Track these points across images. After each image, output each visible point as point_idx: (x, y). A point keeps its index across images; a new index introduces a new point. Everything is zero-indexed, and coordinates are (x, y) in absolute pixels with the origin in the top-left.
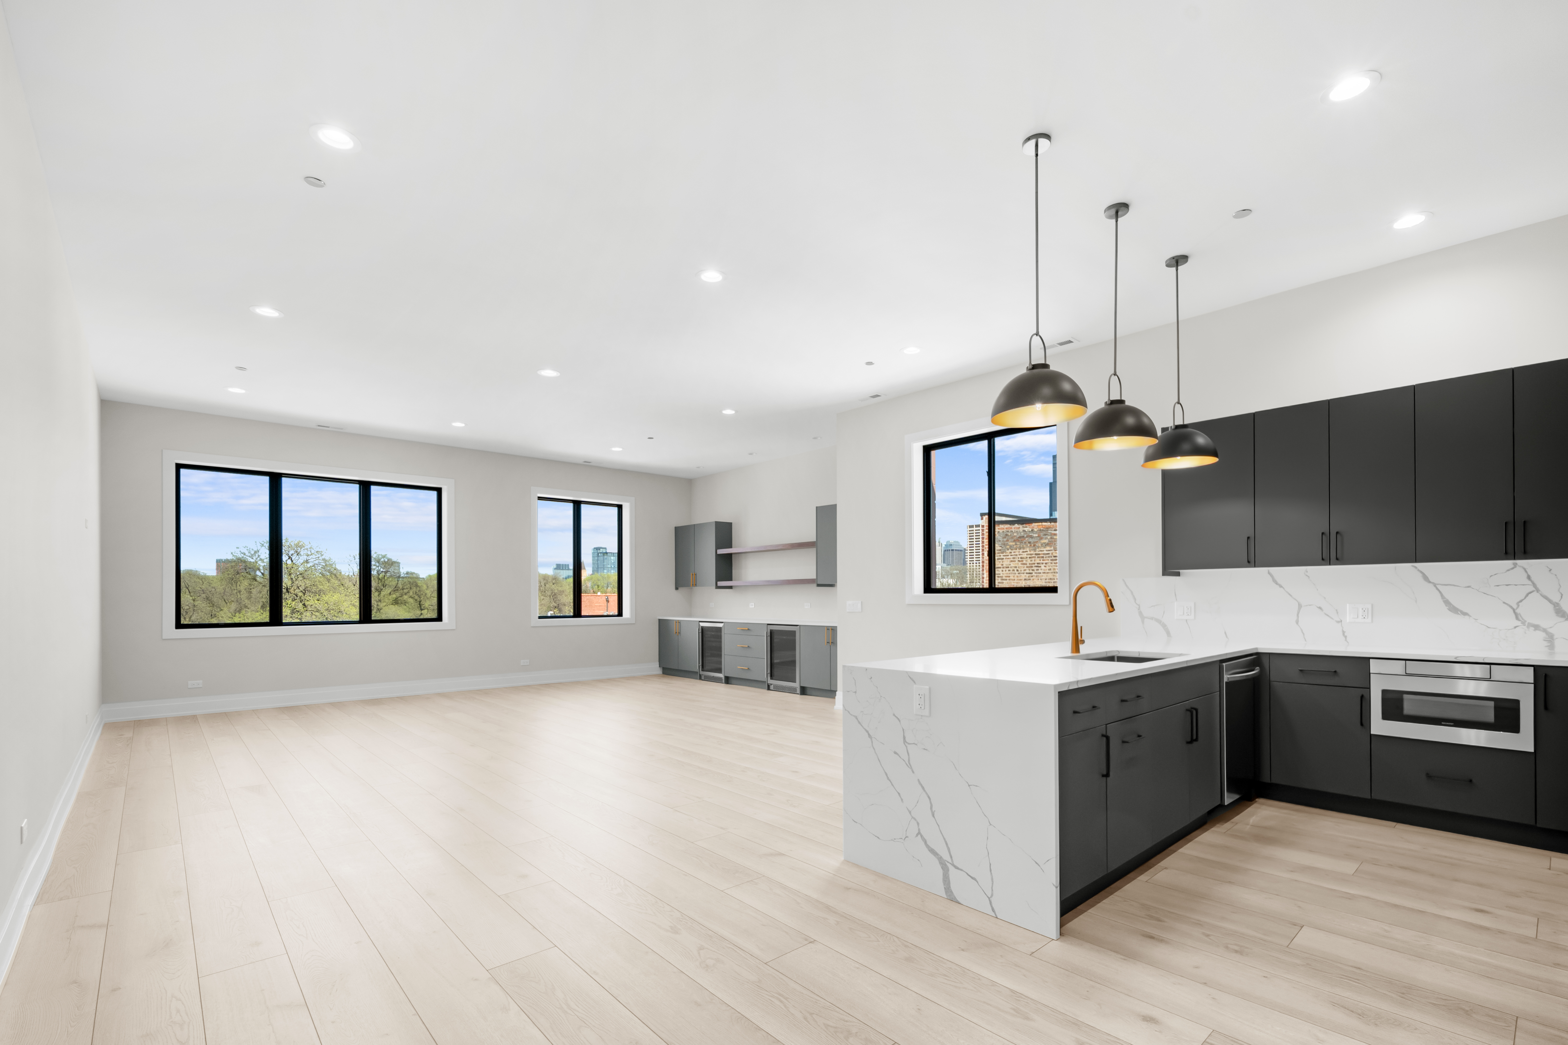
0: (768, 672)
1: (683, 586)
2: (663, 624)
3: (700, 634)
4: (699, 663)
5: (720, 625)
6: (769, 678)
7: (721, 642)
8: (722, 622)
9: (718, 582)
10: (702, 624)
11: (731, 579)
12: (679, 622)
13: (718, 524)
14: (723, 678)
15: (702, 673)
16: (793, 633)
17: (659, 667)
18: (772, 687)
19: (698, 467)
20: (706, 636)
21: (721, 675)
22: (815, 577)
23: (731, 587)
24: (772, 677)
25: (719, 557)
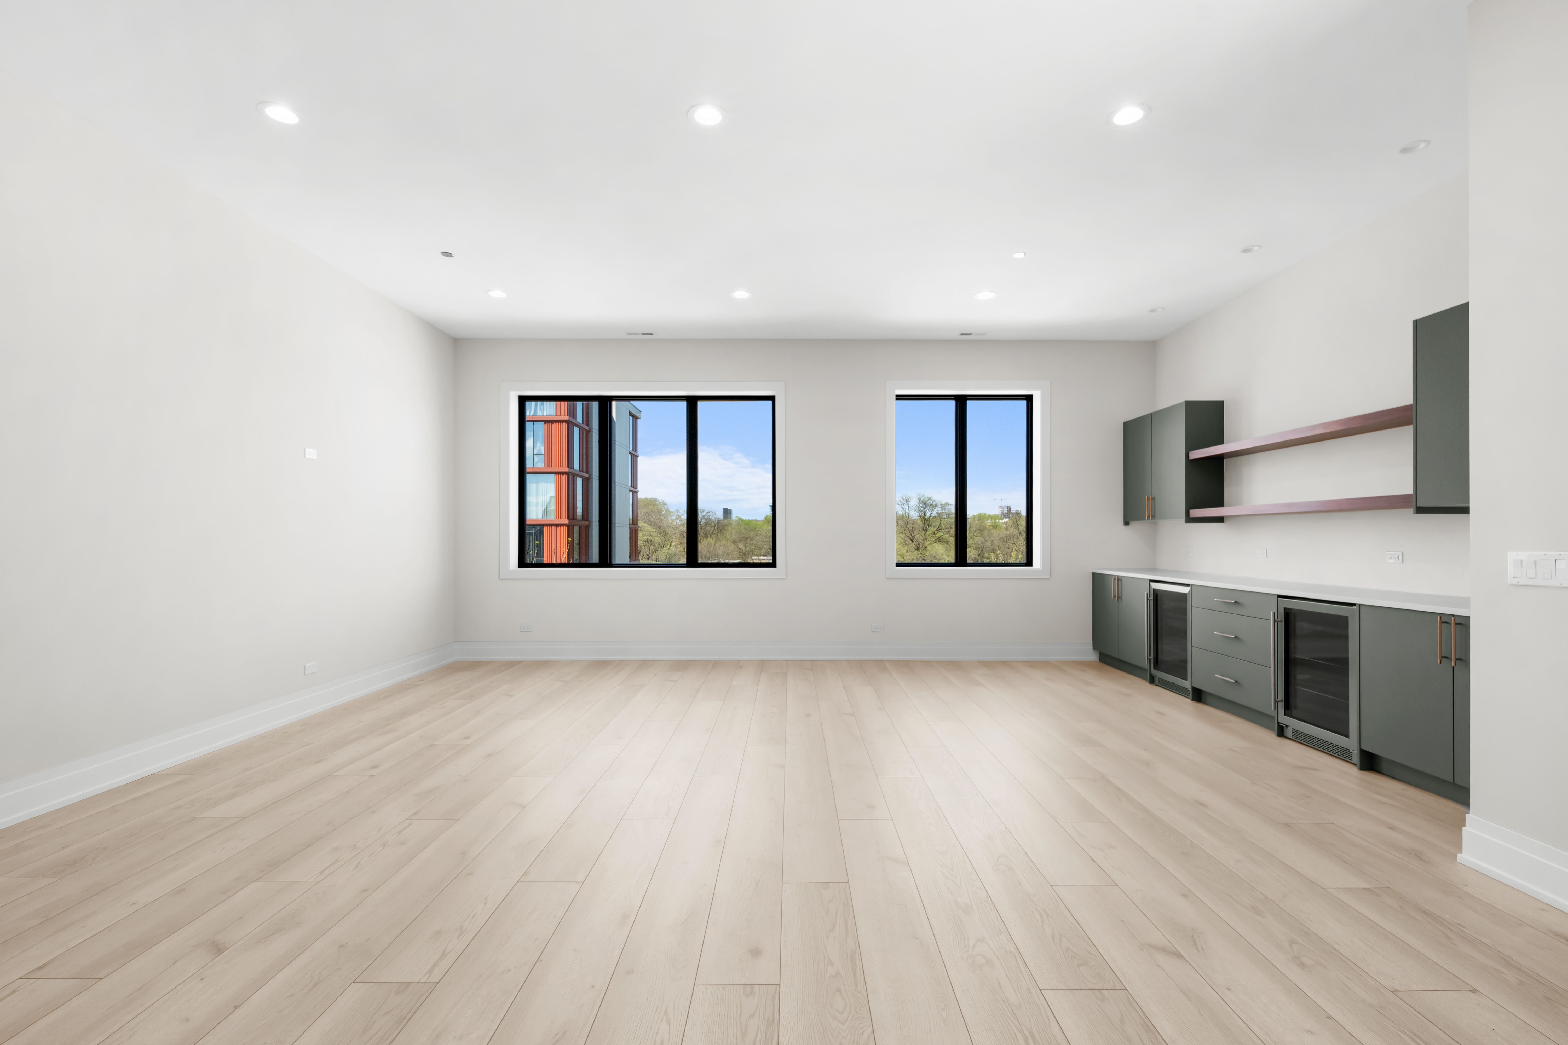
0: (1280, 699)
1: (1139, 517)
2: (1098, 580)
3: (1152, 603)
4: (1150, 654)
5: (1185, 590)
6: (1282, 711)
7: (1185, 621)
8: (1188, 585)
9: (1193, 510)
10: (1155, 586)
11: (1221, 503)
12: (1119, 579)
13: (1191, 406)
14: (1190, 689)
15: (1154, 672)
16: (1342, 622)
17: (1093, 649)
18: (1289, 732)
19: (1152, 311)
20: (1161, 607)
21: (1187, 684)
22: (1410, 491)
23: (1220, 520)
24: (1288, 709)
25: (1193, 465)
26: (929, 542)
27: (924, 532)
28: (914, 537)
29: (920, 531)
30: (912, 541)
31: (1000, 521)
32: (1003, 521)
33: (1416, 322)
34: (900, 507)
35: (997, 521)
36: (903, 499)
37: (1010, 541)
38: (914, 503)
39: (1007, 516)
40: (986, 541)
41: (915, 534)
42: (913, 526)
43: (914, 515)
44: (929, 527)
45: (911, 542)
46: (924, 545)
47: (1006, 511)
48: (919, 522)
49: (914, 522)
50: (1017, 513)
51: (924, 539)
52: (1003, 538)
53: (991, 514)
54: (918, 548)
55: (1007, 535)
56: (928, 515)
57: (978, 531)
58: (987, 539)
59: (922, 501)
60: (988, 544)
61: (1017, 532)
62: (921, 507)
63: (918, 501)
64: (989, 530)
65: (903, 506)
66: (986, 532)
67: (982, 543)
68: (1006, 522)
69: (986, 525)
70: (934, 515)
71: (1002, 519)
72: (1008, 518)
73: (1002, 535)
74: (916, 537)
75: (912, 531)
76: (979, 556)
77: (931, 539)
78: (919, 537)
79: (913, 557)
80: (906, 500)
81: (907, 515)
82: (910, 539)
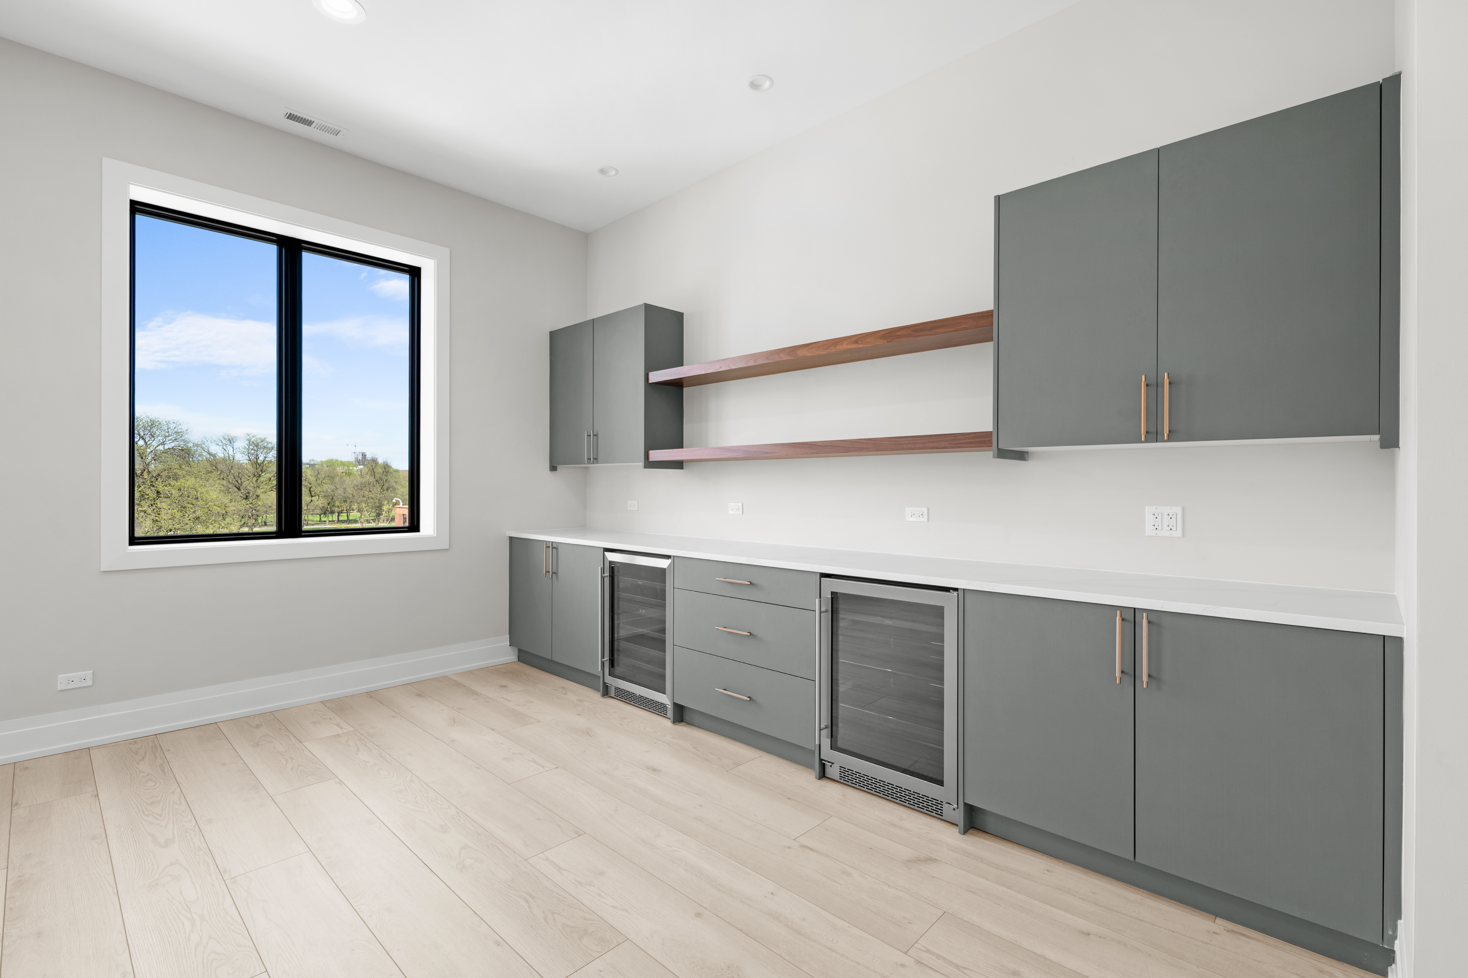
0: (820, 723)
1: (574, 460)
2: (519, 549)
3: (607, 581)
4: (603, 656)
5: (664, 564)
6: (823, 738)
7: (664, 607)
8: (668, 557)
9: (651, 452)
10: (611, 557)
11: (679, 444)
12: (554, 547)
13: (650, 313)
14: (670, 706)
15: (609, 680)
17: (510, 644)
18: (833, 771)
19: (602, 171)
20: (621, 585)
21: (664, 699)
22: (988, 427)
23: (678, 465)
24: (833, 738)
25: (652, 388)
26: (263, 490)
27: (255, 479)
28: (241, 485)
29: (249, 476)
30: (239, 489)
31: (355, 468)
32: (358, 468)
33: (998, 199)
34: (221, 449)
35: (351, 468)
36: (225, 439)
37: (365, 488)
38: (241, 444)
39: (361, 463)
40: (337, 488)
41: (243, 480)
42: (240, 471)
43: (242, 458)
44: (262, 473)
45: (236, 490)
46: (256, 493)
47: (360, 457)
48: (249, 467)
49: (241, 466)
50: (373, 460)
51: (255, 486)
52: (357, 486)
53: (343, 460)
54: (247, 497)
55: (362, 482)
56: (261, 458)
57: (328, 478)
58: (338, 486)
59: (253, 442)
60: (340, 491)
61: (374, 480)
62: (252, 450)
63: (247, 442)
64: (341, 477)
65: (224, 447)
66: (337, 479)
67: (333, 491)
68: (361, 469)
69: (337, 472)
70: (269, 459)
71: (356, 466)
72: (363, 465)
73: (355, 482)
74: (244, 484)
75: (239, 477)
76: (329, 504)
77: (266, 487)
78: (248, 484)
79: (239, 507)
80: (229, 440)
81: (232, 459)
82: (236, 487)
